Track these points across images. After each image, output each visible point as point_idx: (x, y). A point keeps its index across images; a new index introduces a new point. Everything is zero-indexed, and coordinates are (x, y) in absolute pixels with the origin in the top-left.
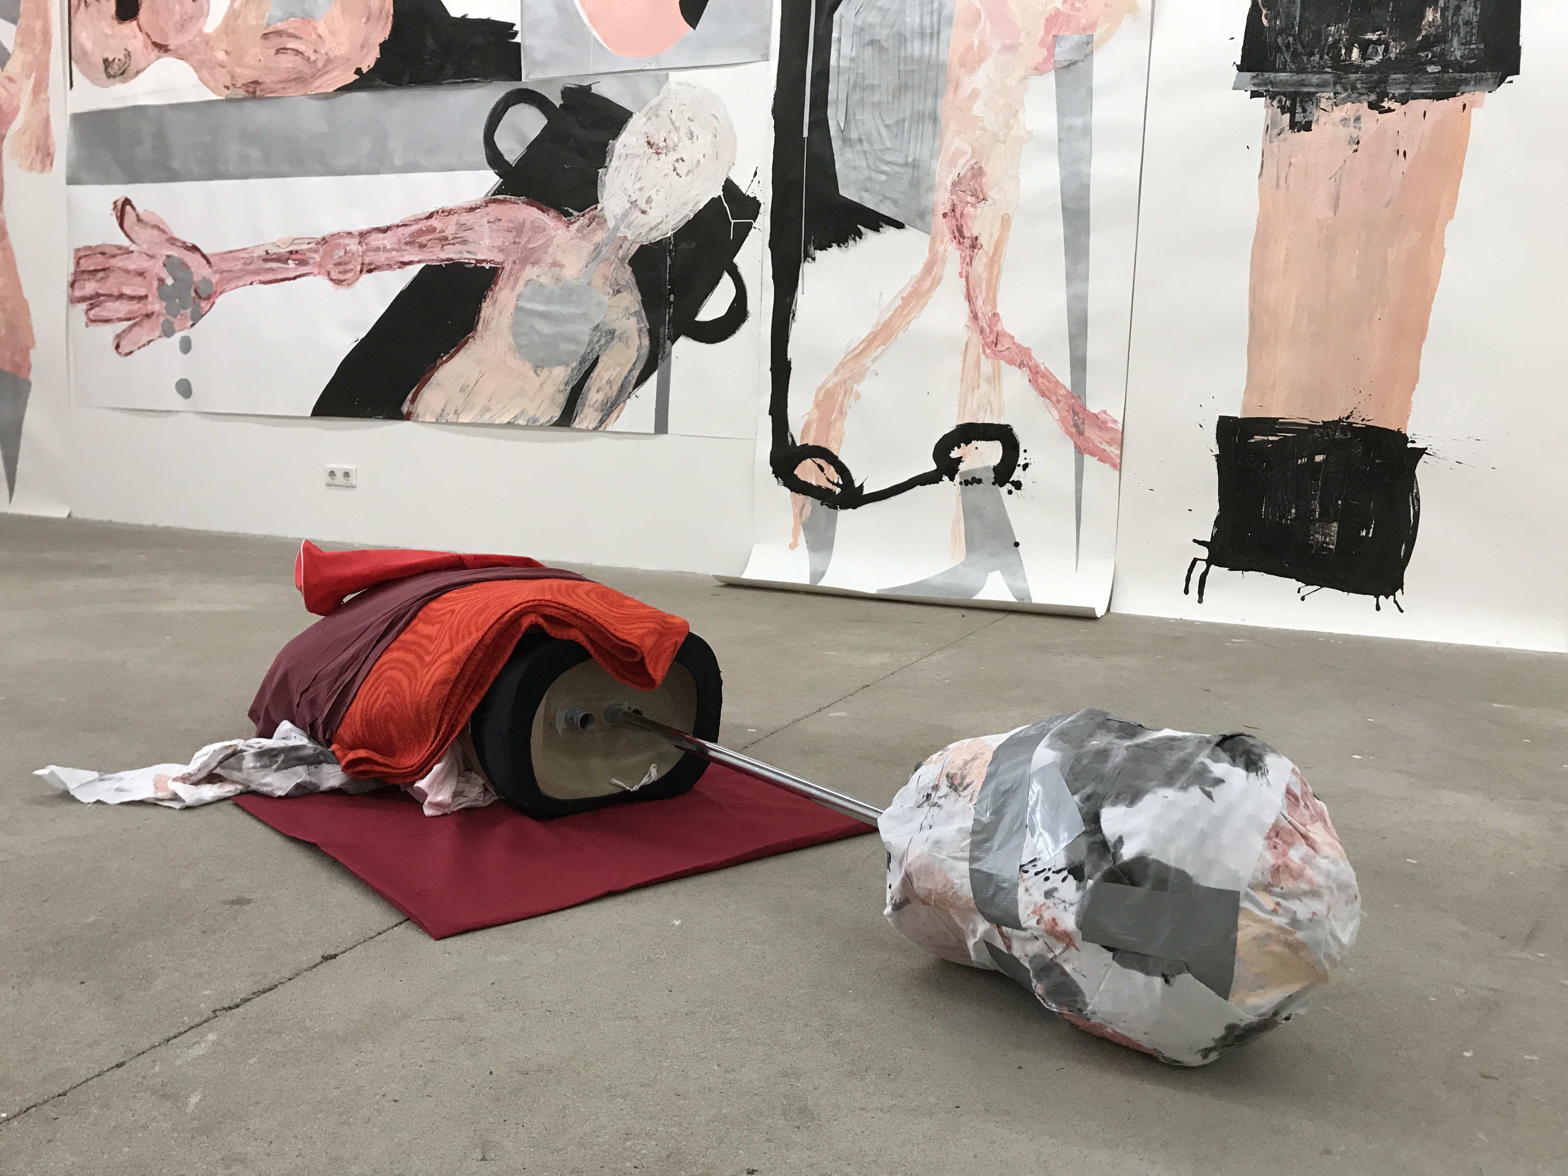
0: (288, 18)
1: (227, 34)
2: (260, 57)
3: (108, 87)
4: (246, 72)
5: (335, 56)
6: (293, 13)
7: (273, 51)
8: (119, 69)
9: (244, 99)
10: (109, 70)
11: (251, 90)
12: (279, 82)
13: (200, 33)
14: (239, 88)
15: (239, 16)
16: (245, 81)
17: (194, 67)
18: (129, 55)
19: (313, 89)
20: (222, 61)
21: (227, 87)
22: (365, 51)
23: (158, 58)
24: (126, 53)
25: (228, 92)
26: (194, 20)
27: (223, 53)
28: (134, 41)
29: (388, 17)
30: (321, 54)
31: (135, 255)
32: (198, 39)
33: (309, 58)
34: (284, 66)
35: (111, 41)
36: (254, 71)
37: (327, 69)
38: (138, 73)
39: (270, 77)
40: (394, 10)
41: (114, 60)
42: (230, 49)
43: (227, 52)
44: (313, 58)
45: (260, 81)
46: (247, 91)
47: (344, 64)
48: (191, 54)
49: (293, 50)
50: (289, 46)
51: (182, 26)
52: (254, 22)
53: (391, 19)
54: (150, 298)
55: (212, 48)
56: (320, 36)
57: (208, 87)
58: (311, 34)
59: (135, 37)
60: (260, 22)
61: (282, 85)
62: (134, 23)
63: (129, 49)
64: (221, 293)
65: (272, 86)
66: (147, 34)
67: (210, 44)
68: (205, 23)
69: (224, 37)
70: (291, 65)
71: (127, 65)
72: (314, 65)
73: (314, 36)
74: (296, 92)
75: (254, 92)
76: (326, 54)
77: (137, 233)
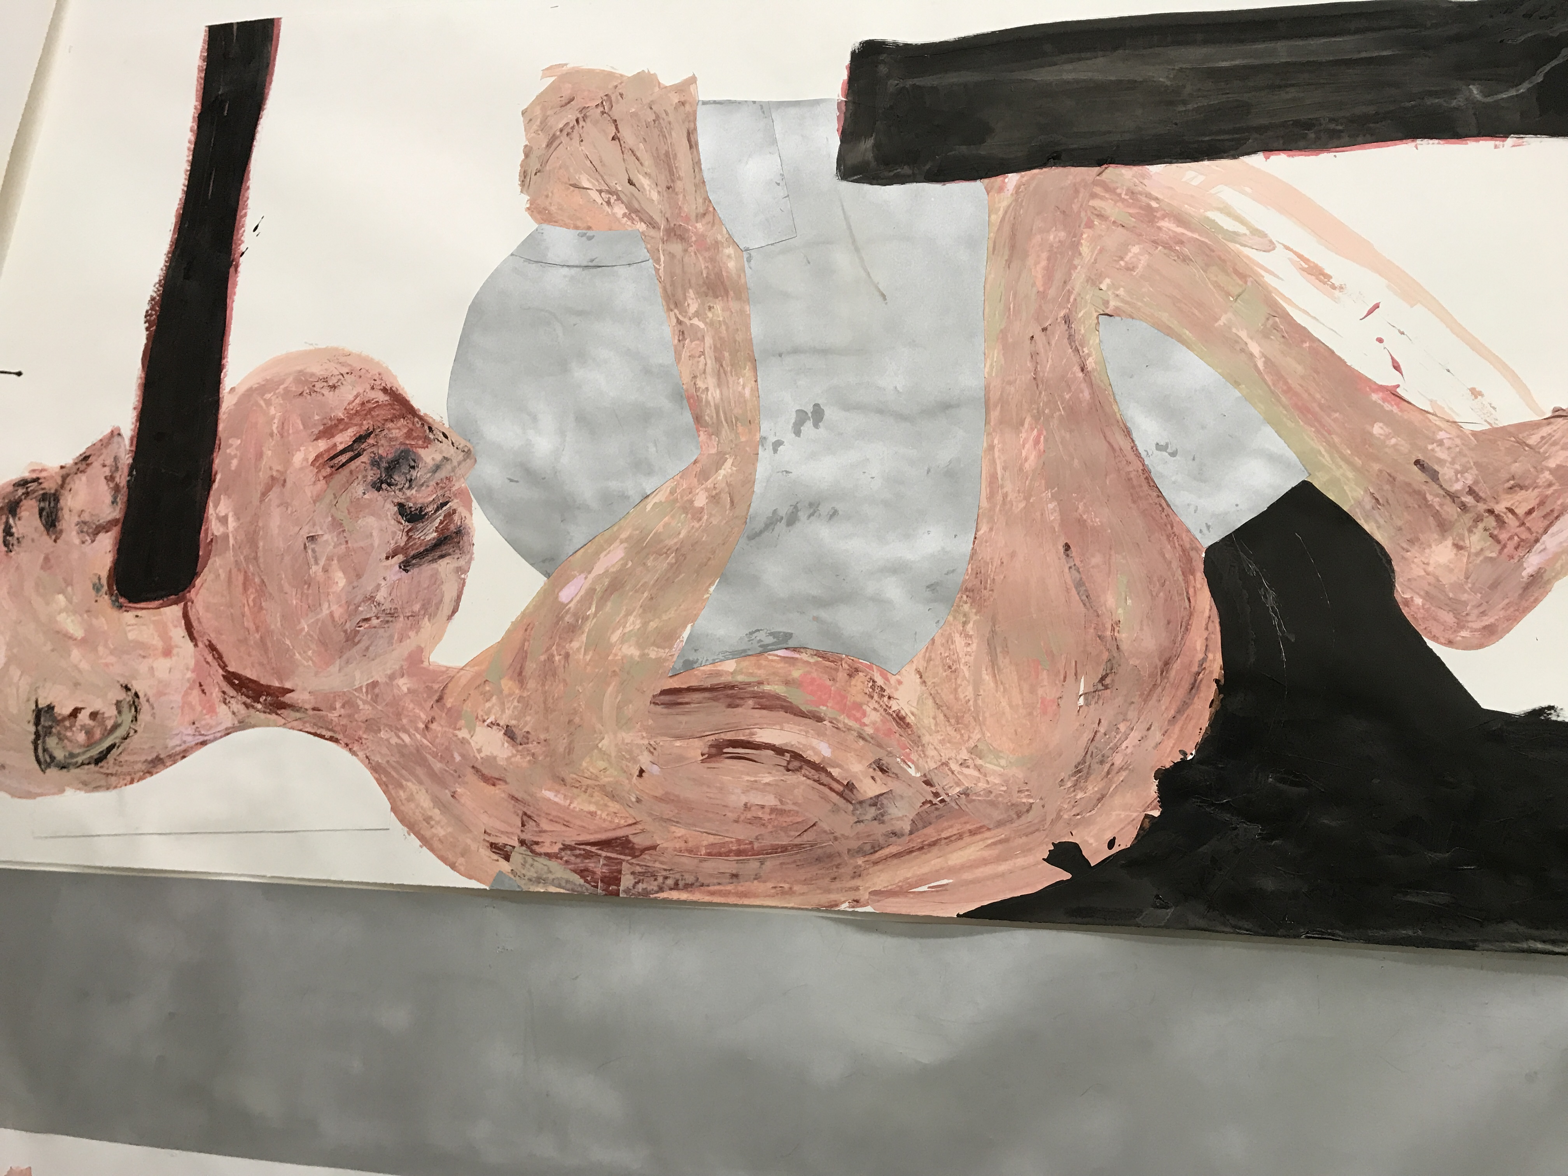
0: (765, 649)
1: (520, 676)
2: (645, 760)
3: (30, 795)
4: (581, 804)
5: (966, 793)
6: (788, 636)
7: (696, 749)
8: (89, 745)
9: (573, 898)
10: (51, 742)
11: (599, 868)
12: (715, 852)
13: (416, 660)
14: (549, 856)
15: (573, 629)
16: (572, 837)
17: (375, 769)
18: (135, 706)
19: (864, 896)
20: (491, 760)
21: (502, 852)
22: (1093, 788)
23: (242, 725)
25: (505, 866)
26: (400, 623)
27: (498, 735)
28: (162, 665)
29: (1194, 687)
30: (909, 781)
32: (404, 684)
33: (850, 787)
34: (737, 798)
35: (76, 654)
36: (614, 806)
37: (930, 833)
38: (156, 763)
39: (680, 831)
40: (1226, 666)
41: (75, 712)
42: (528, 723)
43: (510, 733)
44: (869, 788)
45: (639, 841)
46: (582, 873)
47: (1000, 824)
48: (372, 725)
49: (779, 751)
50: (764, 736)
51: (351, 639)
52: (631, 651)
53: (1209, 692)
55: (454, 717)
56: (900, 719)
57: (425, 842)
58: (858, 706)
59: (167, 653)
60: (653, 653)
61: (728, 865)
62: (174, 612)
63: (136, 686)
65: (687, 862)
66: (212, 647)
67: (449, 702)
68: (437, 638)
69: (508, 685)
70: (770, 800)
71: (120, 732)
72: (872, 812)
73: (873, 716)
74: (784, 893)
75: (613, 879)
76: (928, 783)
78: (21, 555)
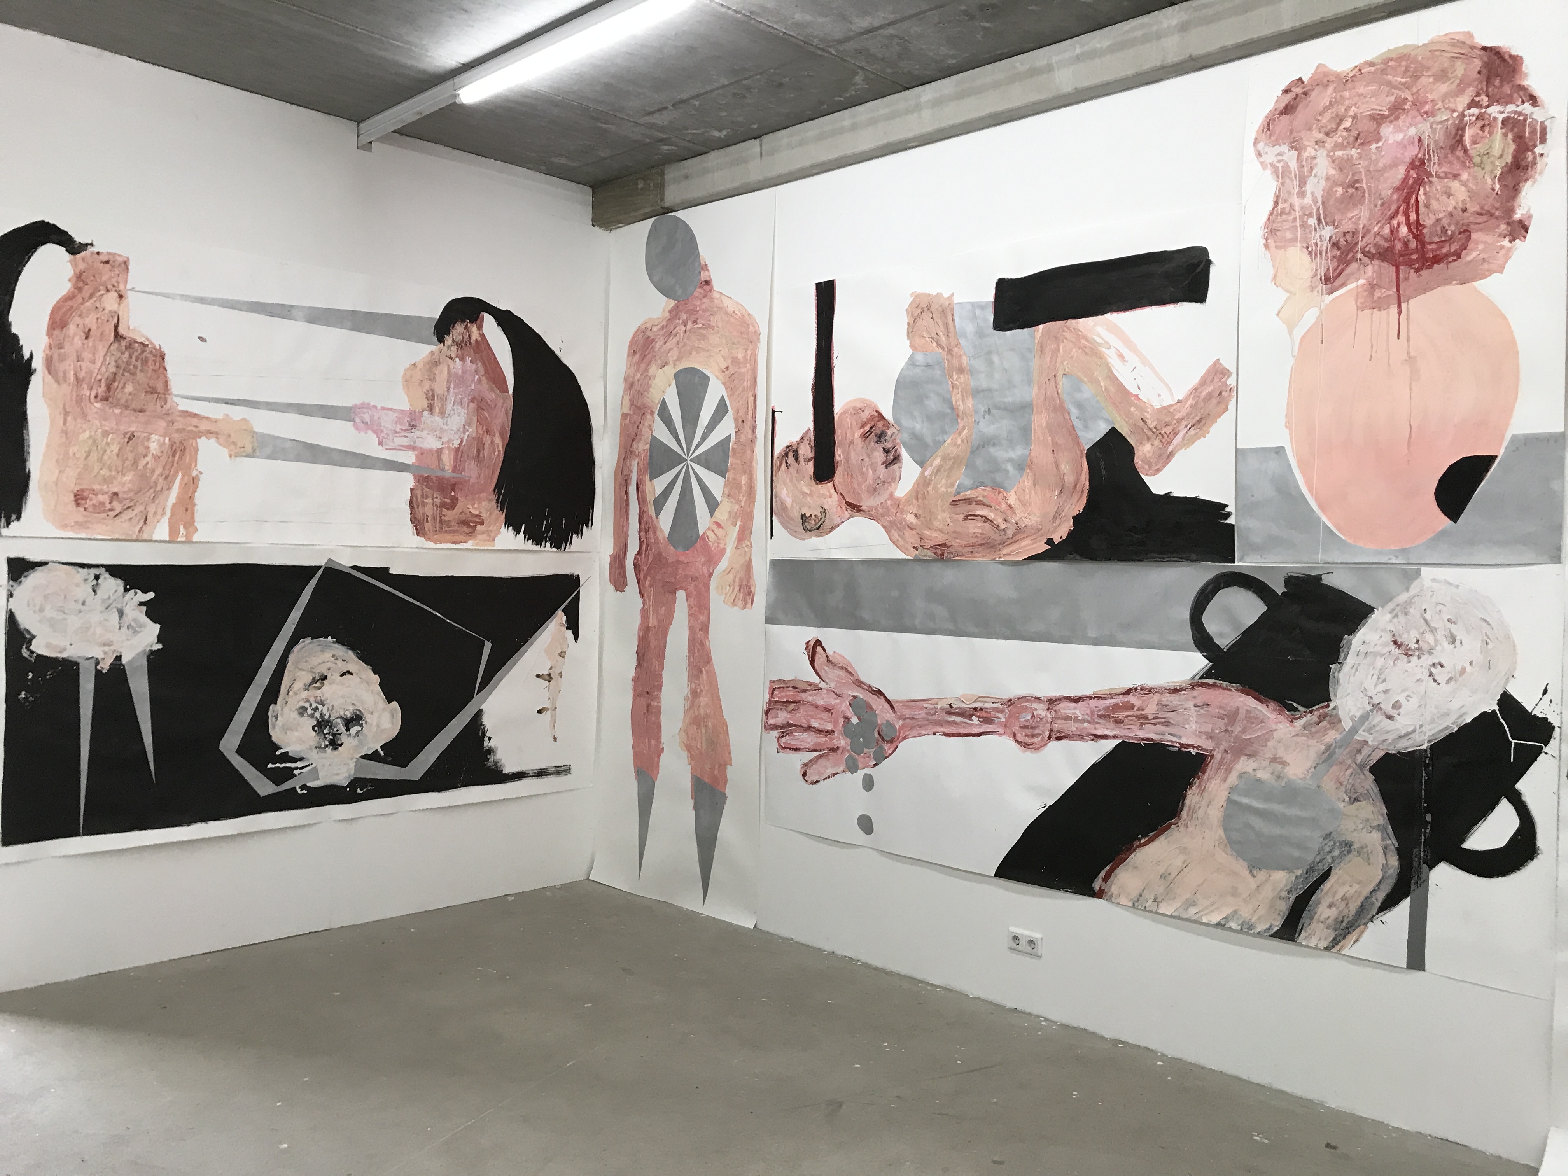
0: (977, 487)
1: (917, 499)
2: (949, 521)
3: (804, 539)
4: (934, 534)
5: (1026, 526)
6: (983, 483)
7: (962, 517)
8: (816, 524)
9: (934, 560)
10: (806, 524)
11: (939, 552)
12: (968, 546)
13: (891, 495)
14: (927, 549)
15: (929, 484)
16: (933, 544)
17: (884, 527)
18: (825, 512)
19: (1001, 556)
20: (911, 523)
21: (916, 548)
22: (1058, 522)
23: (851, 517)
24: (821, 510)
25: (917, 552)
26: (886, 485)
27: (913, 516)
28: (830, 500)
29: (1083, 491)
30: (1012, 523)
31: (825, 692)
32: (889, 502)
33: (998, 526)
34: (972, 531)
35: (809, 498)
36: (942, 535)
37: (1017, 538)
38: (832, 529)
39: (958, 541)
40: (1090, 486)
41: (811, 515)
42: (920, 513)
43: (916, 516)
44: (1002, 527)
45: (949, 544)
46: (935, 553)
47: (1034, 534)
48: (883, 515)
49: (982, 517)
50: (978, 513)
51: (875, 490)
52: (944, 489)
53: (1086, 493)
54: (836, 734)
55: (902, 512)
56: (1010, 506)
57: (898, 547)
58: (1000, 503)
59: (831, 497)
60: (949, 490)
61: (970, 549)
62: (831, 484)
63: (825, 507)
64: (905, 738)
65: (960, 549)
66: (841, 494)
67: (900, 507)
68: (896, 489)
69: (914, 501)
70: (980, 531)
71: (822, 520)
72: (1003, 533)
73: (1004, 505)
74: (983, 556)
75: (942, 555)
76: (1017, 524)
77: (826, 672)
78: (791, 469)
